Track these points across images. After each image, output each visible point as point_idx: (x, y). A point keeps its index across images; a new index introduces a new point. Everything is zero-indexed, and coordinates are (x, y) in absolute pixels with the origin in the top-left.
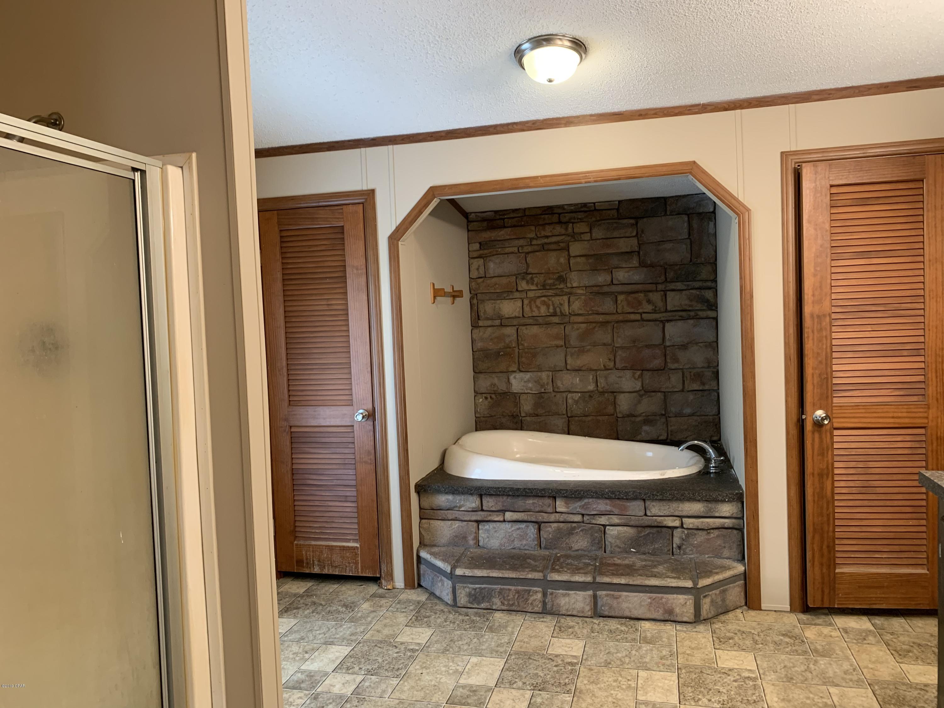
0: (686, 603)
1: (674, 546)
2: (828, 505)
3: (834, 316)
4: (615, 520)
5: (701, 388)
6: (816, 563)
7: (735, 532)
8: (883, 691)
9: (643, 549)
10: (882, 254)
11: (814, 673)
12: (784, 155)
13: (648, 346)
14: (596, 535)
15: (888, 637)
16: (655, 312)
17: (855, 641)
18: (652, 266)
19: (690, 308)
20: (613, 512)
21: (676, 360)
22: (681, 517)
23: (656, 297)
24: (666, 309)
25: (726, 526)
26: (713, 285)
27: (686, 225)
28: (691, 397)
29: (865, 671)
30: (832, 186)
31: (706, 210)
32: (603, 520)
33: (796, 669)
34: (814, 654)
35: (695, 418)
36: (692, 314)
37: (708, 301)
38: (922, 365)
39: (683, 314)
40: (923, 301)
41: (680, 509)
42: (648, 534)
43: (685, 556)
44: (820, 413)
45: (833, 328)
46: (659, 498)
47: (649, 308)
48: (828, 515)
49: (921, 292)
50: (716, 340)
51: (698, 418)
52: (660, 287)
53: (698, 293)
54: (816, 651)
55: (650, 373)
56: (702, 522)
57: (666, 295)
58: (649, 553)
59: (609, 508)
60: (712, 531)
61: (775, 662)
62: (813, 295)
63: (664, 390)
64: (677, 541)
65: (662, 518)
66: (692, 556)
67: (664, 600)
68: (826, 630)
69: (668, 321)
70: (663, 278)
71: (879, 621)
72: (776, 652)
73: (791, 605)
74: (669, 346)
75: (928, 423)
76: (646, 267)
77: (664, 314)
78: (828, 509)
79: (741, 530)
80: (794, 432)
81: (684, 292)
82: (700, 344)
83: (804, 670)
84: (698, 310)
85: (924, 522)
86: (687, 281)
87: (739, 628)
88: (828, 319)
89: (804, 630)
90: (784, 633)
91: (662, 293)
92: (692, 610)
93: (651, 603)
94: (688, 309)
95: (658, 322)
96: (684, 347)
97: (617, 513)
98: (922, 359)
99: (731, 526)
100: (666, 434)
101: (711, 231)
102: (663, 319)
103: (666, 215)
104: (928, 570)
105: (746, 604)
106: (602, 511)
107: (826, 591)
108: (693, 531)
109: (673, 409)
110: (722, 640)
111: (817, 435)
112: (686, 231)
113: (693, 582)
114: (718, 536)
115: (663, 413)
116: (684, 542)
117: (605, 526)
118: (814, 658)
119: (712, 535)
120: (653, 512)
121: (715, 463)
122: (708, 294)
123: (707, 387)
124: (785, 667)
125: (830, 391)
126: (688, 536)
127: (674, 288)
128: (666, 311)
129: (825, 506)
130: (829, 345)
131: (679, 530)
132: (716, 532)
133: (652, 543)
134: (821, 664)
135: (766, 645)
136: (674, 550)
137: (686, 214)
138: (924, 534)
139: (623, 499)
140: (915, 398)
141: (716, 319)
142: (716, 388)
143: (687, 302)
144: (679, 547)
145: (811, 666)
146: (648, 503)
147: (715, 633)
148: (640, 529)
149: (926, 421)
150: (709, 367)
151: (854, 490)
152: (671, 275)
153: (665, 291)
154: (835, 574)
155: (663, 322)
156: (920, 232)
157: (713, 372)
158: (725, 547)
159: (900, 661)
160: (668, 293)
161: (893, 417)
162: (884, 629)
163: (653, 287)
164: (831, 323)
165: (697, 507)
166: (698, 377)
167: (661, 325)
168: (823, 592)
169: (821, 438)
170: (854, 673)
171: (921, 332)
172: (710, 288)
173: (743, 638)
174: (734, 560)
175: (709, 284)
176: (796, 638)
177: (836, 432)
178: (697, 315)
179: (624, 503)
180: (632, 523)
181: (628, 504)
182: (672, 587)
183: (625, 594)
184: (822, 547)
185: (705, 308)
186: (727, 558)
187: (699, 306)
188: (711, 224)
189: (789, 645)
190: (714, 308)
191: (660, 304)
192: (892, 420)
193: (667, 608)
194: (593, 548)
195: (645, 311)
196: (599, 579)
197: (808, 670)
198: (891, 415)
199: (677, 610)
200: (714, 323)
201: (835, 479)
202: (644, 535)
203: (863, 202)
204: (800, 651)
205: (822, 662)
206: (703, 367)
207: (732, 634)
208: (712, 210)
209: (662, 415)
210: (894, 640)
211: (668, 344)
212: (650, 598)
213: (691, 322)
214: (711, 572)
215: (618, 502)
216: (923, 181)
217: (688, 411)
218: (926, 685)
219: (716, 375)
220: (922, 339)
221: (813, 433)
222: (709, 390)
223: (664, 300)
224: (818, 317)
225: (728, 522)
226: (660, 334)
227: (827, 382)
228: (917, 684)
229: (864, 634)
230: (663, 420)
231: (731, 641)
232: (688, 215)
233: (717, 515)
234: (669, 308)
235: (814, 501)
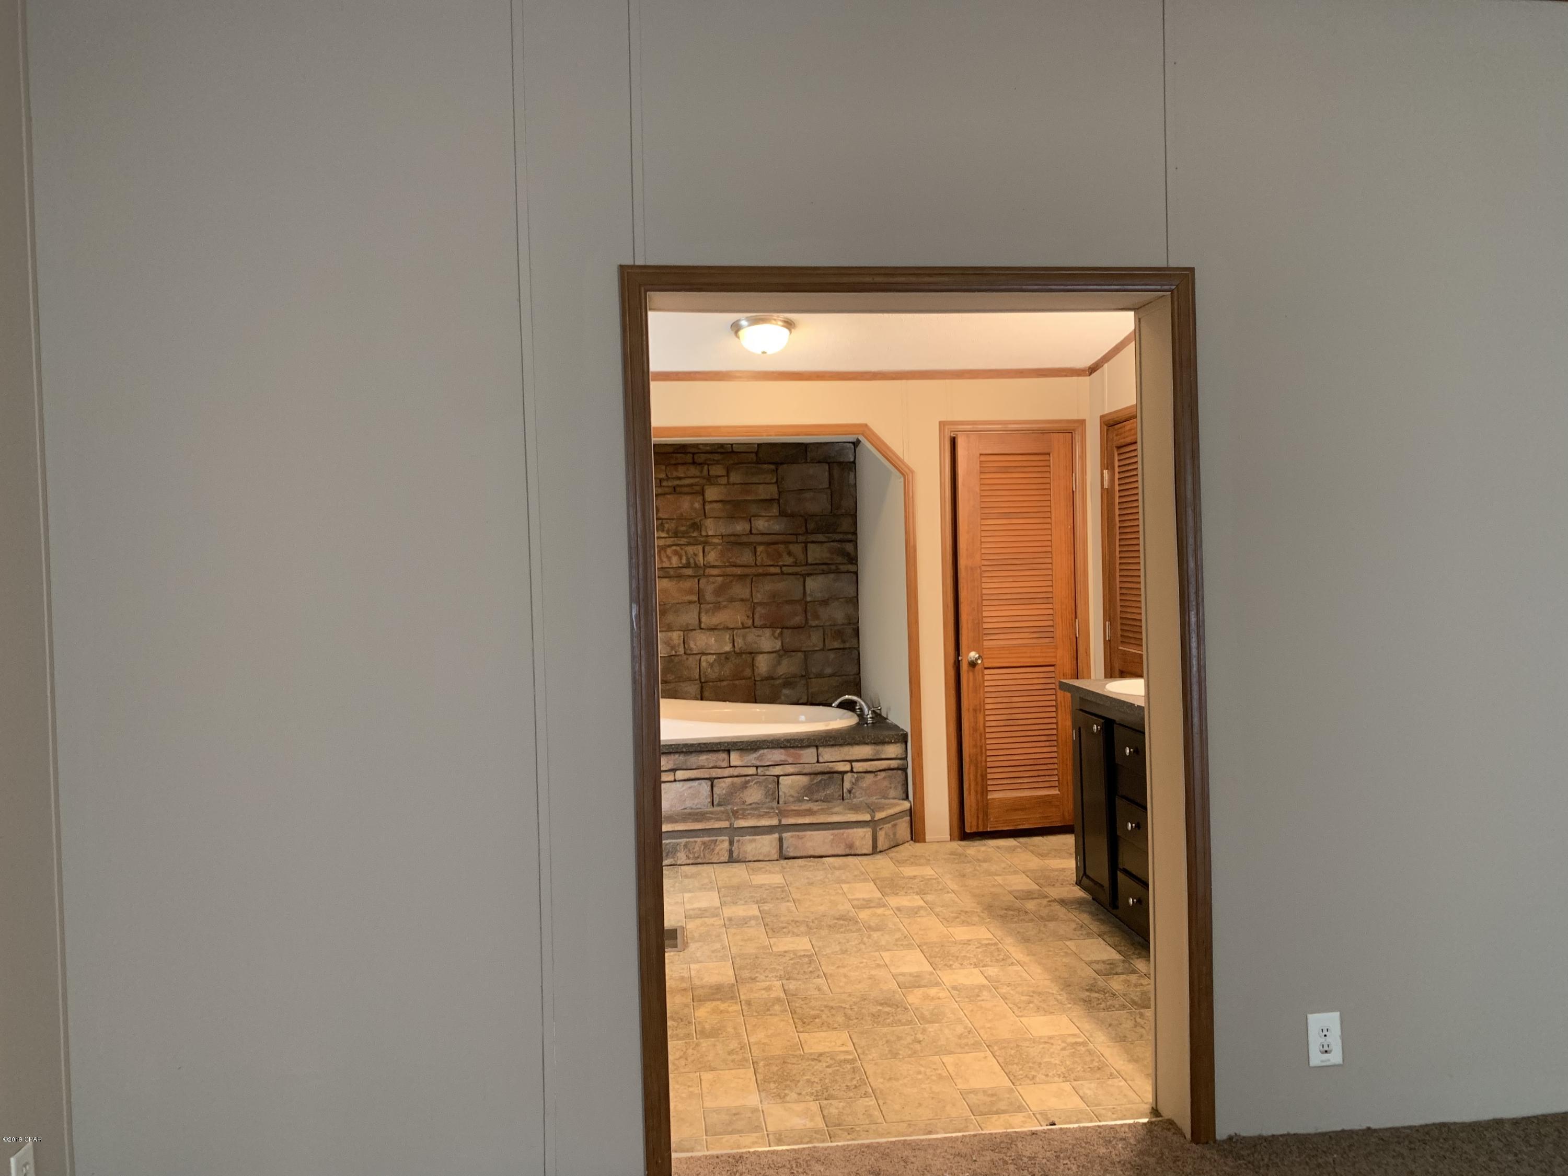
0: (865, 835)
1: (845, 790)
2: (981, 737)
3: (984, 568)
4: (790, 769)
5: (842, 646)
6: (973, 792)
7: (900, 772)
9: (815, 797)
10: (1020, 515)
11: (980, 871)
12: (942, 424)
13: (789, 602)
14: (770, 786)
15: (1031, 848)
16: (795, 564)
17: (1006, 851)
18: (792, 516)
19: (830, 562)
20: (787, 761)
21: (817, 617)
22: (851, 761)
23: (797, 549)
24: (807, 561)
25: (892, 767)
26: (853, 537)
27: (827, 474)
28: (832, 655)
29: (1018, 867)
30: (981, 455)
31: (846, 460)
32: (777, 771)
33: (966, 870)
35: (837, 678)
36: (833, 567)
37: (848, 555)
38: (1051, 612)
39: (825, 567)
40: (1051, 556)
41: (850, 753)
42: (820, 781)
43: (855, 800)
44: (973, 655)
45: (983, 579)
46: (831, 743)
47: (789, 560)
48: (981, 747)
49: (1049, 549)
50: (855, 595)
51: (839, 678)
52: (801, 538)
53: (839, 546)
54: (978, 860)
55: (790, 631)
56: (871, 765)
57: (806, 547)
58: (821, 800)
59: (783, 757)
60: (879, 773)
61: (949, 868)
62: (967, 550)
63: (805, 649)
64: (847, 785)
65: (834, 763)
66: (861, 799)
67: (845, 835)
68: (983, 849)
69: (809, 575)
70: (804, 529)
71: (1022, 840)
72: (947, 863)
73: (950, 835)
74: (809, 602)
75: (1056, 661)
76: (786, 516)
77: (805, 568)
78: (981, 740)
79: (904, 769)
80: (952, 673)
81: (825, 545)
82: (840, 600)
83: (972, 870)
84: (840, 564)
85: (1055, 749)
86: (828, 533)
87: (911, 854)
88: (979, 571)
91: (803, 545)
92: (870, 842)
93: (833, 839)
94: (829, 562)
95: (799, 576)
96: (825, 602)
97: (790, 762)
98: (1050, 606)
99: (896, 766)
100: (806, 698)
101: (852, 482)
102: (803, 572)
103: (806, 462)
104: (1059, 791)
105: (912, 839)
106: (776, 761)
107: (981, 816)
108: (862, 774)
109: (814, 670)
110: (900, 861)
111: (971, 674)
112: (827, 480)
113: (871, 815)
114: (884, 778)
115: (804, 674)
116: (854, 786)
117: (778, 776)
118: (979, 864)
119: (879, 777)
120: (826, 759)
121: (872, 713)
122: (849, 547)
123: (847, 645)
124: (957, 870)
125: (981, 635)
126: (857, 780)
127: (814, 540)
128: (807, 564)
129: (979, 737)
130: (980, 594)
131: (849, 774)
132: (883, 774)
133: (824, 789)
135: (938, 861)
136: (845, 795)
137: (826, 463)
138: (1056, 759)
139: (797, 747)
140: (1047, 640)
141: (856, 573)
142: (856, 646)
143: (828, 555)
144: (850, 792)
145: (977, 868)
146: (821, 749)
147: (893, 858)
148: (812, 776)
149: (1054, 660)
150: (850, 624)
151: (1002, 723)
152: (811, 526)
153: (806, 543)
154: (988, 800)
155: (804, 576)
156: (1047, 498)
157: (854, 629)
158: (891, 788)
159: (1043, 859)
160: (809, 545)
161: (1030, 657)
163: (793, 538)
164: (981, 574)
165: (865, 751)
166: (839, 634)
167: (802, 579)
168: (978, 817)
169: (975, 678)
170: (1011, 868)
171: (1050, 583)
172: (850, 541)
173: (917, 859)
174: (899, 800)
175: (850, 537)
177: (987, 672)
178: (838, 569)
179: (798, 752)
180: (805, 771)
181: (802, 752)
182: (852, 822)
183: (809, 833)
184: (976, 777)
185: (846, 561)
186: (894, 798)
187: (839, 559)
188: (852, 475)
190: (854, 562)
191: (801, 557)
192: (1029, 660)
193: (847, 843)
194: (767, 800)
195: (785, 564)
196: (784, 822)
198: (1028, 655)
199: (857, 843)
200: (855, 577)
201: (986, 713)
202: (816, 783)
203: (1005, 470)
205: (985, 865)
206: (843, 624)
207: (907, 858)
208: (852, 460)
209: (802, 676)
210: (1037, 849)
211: (809, 599)
212: (832, 834)
213: (832, 576)
214: (883, 807)
215: (792, 750)
216: (1049, 454)
217: (829, 671)
219: (857, 633)
220: (1050, 589)
221: (968, 672)
222: (850, 648)
223: (805, 552)
224: (972, 569)
225: (894, 764)
226: (802, 588)
227: (979, 627)
229: (1012, 847)
230: (803, 682)
231: (907, 861)
232: (829, 463)
233: (884, 757)
234: (810, 561)
235: (970, 734)
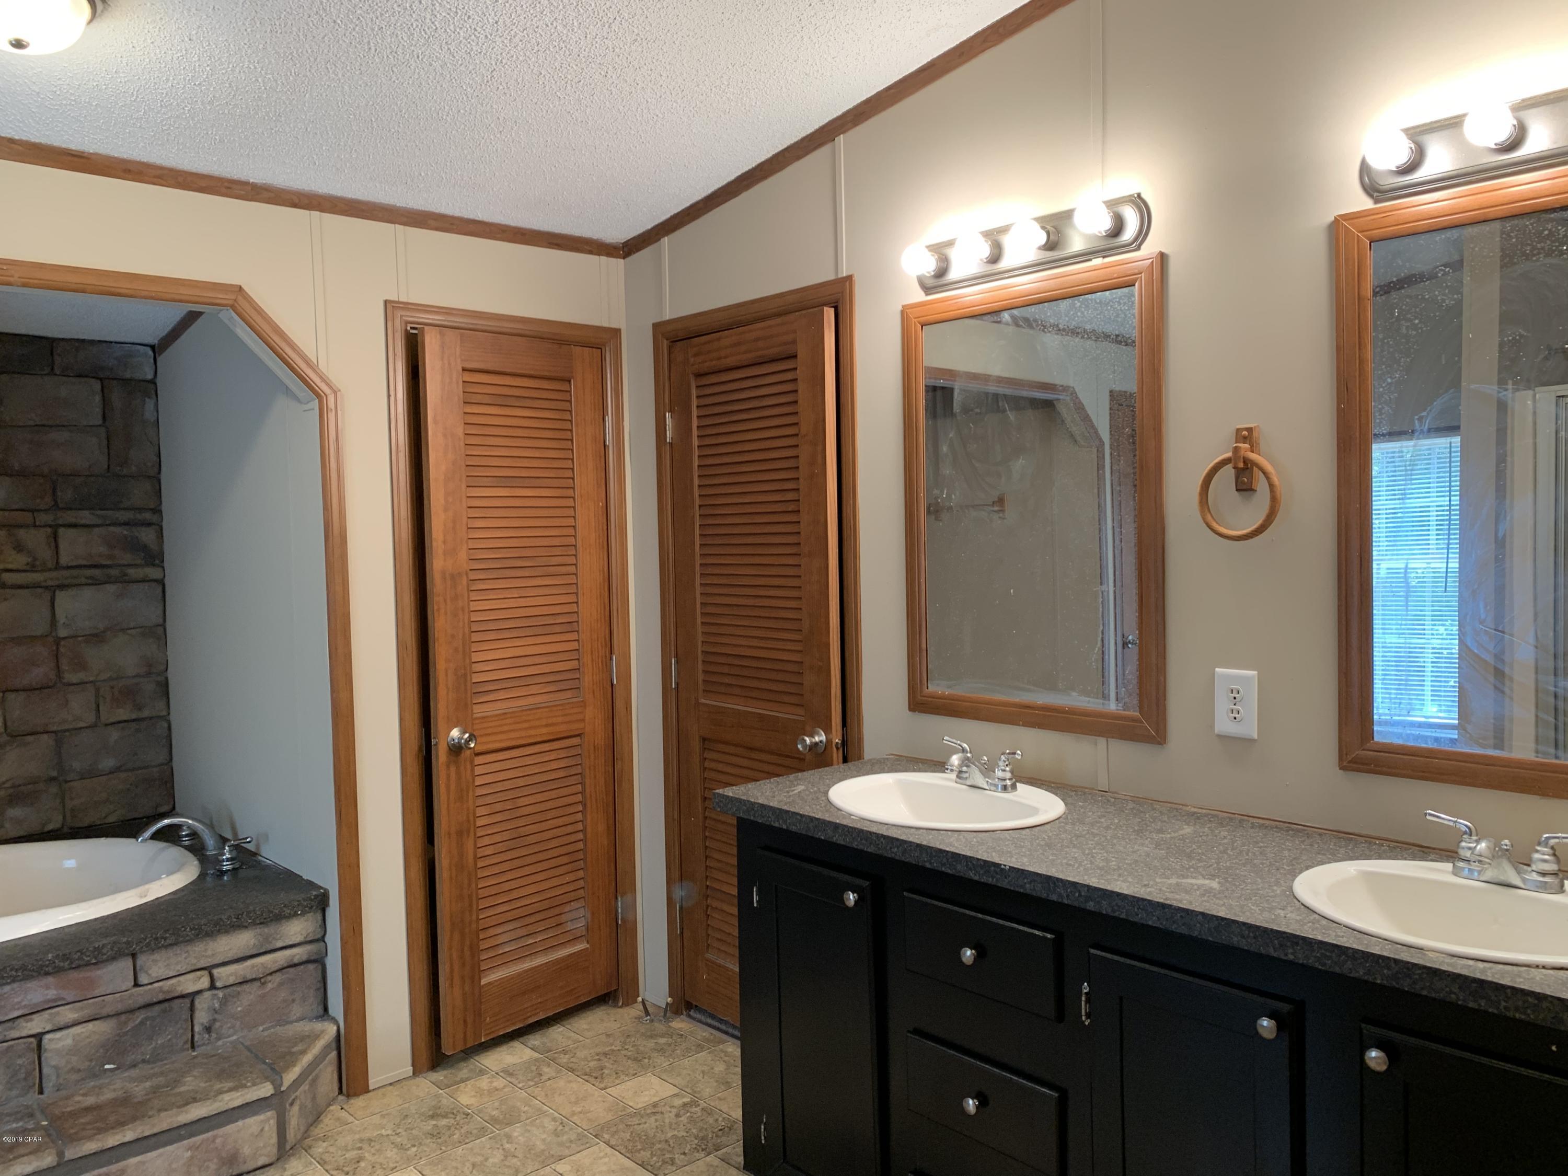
0: (262, 1130)
1: (197, 1029)
2: (470, 880)
3: (473, 576)
4: (68, 1014)
5: (134, 716)
6: (457, 980)
7: (311, 967)
8: (616, 1137)
9: (130, 1058)
10: (527, 482)
11: (520, 1156)
12: (390, 306)
13: (18, 641)
14: (19, 1062)
15: (564, 1059)
16: (32, 568)
17: (531, 1083)
18: (22, 474)
19: (108, 563)
20: (63, 999)
21: (81, 665)
22: (209, 969)
23: (35, 539)
24: (57, 563)
25: (296, 961)
26: (155, 518)
27: (98, 398)
28: (114, 735)
29: (575, 1119)
30: (464, 370)
31: (139, 376)
32: (36, 1025)
33: (491, 1160)
34: (497, 1127)
35: (123, 775)
36: (114, 572)
37: (145, 548)
38: (575, 645)
39: (96, 572)
40: (574, 553)
41: (209, 953)
42: (142, 1023)
43: (220, 1043)
44: (455, 733)
45: (472, 594)
46: (169, 942)
47: (21, 560)
48: (470, 896)
49: (571, 541)
50: (161, 621)
51: (130, 774)
52: (43, 518)
53: (125, 532)
54: (494, 1121)
55: (22, 695)
56: (253, 966)
57: (55, 537)
58: (144, 1061)
59: (52, 993)
60: (269, 978)
61: (454, 1164)
62: (444, 542)
63: (55, 728)
64: (202, 1017)
65: (174, 981)
66: (235, 1037)
67: (218, 1141)
68: (484, 1083)
69: (62, 587)
70: (48, 499)
71: (536, 1040)
72: (443, 1148)
73: (413, 1065)
74: (64, 638)
75: (584, 728)
76: (11, 476)
77: (54, 574)
78: (469, 885)
79: (319, 961)
80: (415, 769)
81: (96, 530)
82: (129, 631)
83: (502, 1157)
84: (129, 565)
85: (581, 874)
86: (101, 509)
87: (357, 1136)
88: (464, 581)
89: (454, 1096)
90: (431, 1113)
91: (49, 530)
92: (274, 1140)
93: (192, 1158)
94: (104, 563)
95: (39, 590)
96: (97, 638)
97: (70, 999)
98: (574, 636)
99: (304, 958)
100: (61, 817)
101: (149, 414)
102: (50, 583)
103: (52, 372)
104: (588, 943)
105: (341, 1091)
106: (35, 1005)
107: (470, 1021)
108: (235, 988)
109: (76, 765)
110: (346, 1169)
111: (453, 769)
112: (98, 410)
113: (273, 1083)
114: (281, 984)
115: (55, 774)
116: (217, 1016)
117: (39, 1037)
118: (502, 1132)
119: (270, 986)
120: (154, 975)
121: (230, 851)
122: (147, 536)
123: (146, 713)
124: (474, 1165)
125: (469, 694)
126: (224, 1002)
127: (73, 520)
128: (58, 567)
129: (466, 881)
130: (466, 621)
131: (207, 994)
132: (277, 978)
133: (150, 1038)
134: (517, 1137)
135: (420, 1144)
136: (196, 1038)
137: (97, 378)
138: (582, 891)
139: (88, 964)
140: (569, 694)
141: (161, 583)
142: (164, 713)
143: (103, 549)
144: (208, 1029)
145: (507, 1146)
146: (142, 960)
147: (325, 1162)
148: (123, 1017)
149: (581, 725)
150: (149, 674)
151: (501, 847)
152: (66, 495)
153: (55, 527)
154: (481, 987)
155: (52, 590)
156: (568, 454)
157: (158, 683)
158: (293, 1001)
159: (602, 1086)
160: (61, 531)
161: (547, 726)
162: (551, 1051)
163: (27, 517)
164: (468, 586)
165: (243, 940)
166: (128, 694)
167: (47, 596)
168: (465, 1021)
169: (458, 773)
170: (566, 1129)
171: (572, 598)
172: (149, 524)
173: (378, 1151)
174: (311, 1020)
175: (148, 516)
176: (453, 1113)
177: (479, 760)
178: (126, 575)
179: (88, 974)
180: (105, 1012)
181: (99, 972)
182: (234, 1108)
183: (133, 1161)
184: (462, 951)
185: (139, 562)
186: (302, 1019)
187: (127, 558)
188: (150, 404)
189: (453, 1129)
190: (157, 562)
191: (45, 554)
192: (544, 730)
193: (224, 1155)
194: (14, 1093)
195: (10, 566)
196: (70, 1154)
197: (507, 1155)
198: (544, 722)
199: (246, 1150)
200: (160, 589)
201: (479, 834)
202: (133, 1028)
203: (502, 401)
204: (475, 1132)
205: (516, 1134)
206: (137, 676)
207: (356, 1152)
208: (150, 376)
209: (53, 779)
210: (572, 1060)
211: (62, 633)
212: (190, 1148)
213: (111, 588)
214: (292, 1054)
215: (74, 975)
216: (569, 381)
217: (108, 763)
218: (655, 1105)
219: (164, 689)
220: (574, 608)
221: (448, 767)
222: (151, 718)
223: (53, 544)
224: (453, 577)
225: (298, 953)
226: (46, 613)
227: (466, 681)
228: (645, 1108)
229: (534, 1068)
230: (54, 789)
231: (362, 1164)
232: (101, 379)
233: (280, 944)
234: (64, 561)
235: (451, 878)
